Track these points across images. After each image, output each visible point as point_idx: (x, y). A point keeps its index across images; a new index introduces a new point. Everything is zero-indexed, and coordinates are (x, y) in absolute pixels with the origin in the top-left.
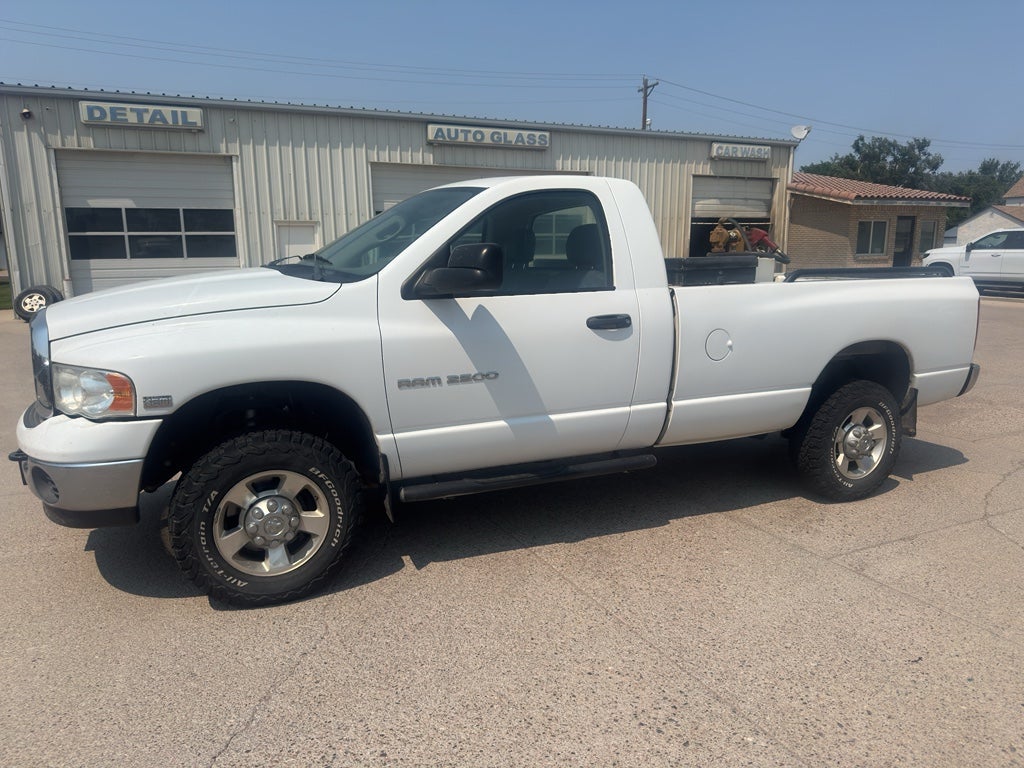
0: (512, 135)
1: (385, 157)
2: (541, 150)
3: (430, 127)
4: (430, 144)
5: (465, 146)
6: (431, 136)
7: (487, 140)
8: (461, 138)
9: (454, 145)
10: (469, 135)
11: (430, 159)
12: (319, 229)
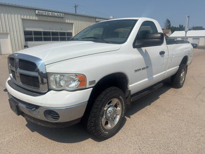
0: (56, 14)
1: (25, 17)
2: (62, 18)
3: (36, 11)
4: (36, 15)
5: (45, 16)
6: (37, 13)
7: (50, 15)
8: (44, 14)
9: (42, 15)
10: (46, 13)
11: (37, 18)
12: (9, 35)
